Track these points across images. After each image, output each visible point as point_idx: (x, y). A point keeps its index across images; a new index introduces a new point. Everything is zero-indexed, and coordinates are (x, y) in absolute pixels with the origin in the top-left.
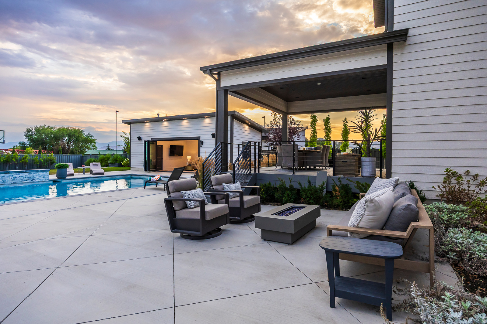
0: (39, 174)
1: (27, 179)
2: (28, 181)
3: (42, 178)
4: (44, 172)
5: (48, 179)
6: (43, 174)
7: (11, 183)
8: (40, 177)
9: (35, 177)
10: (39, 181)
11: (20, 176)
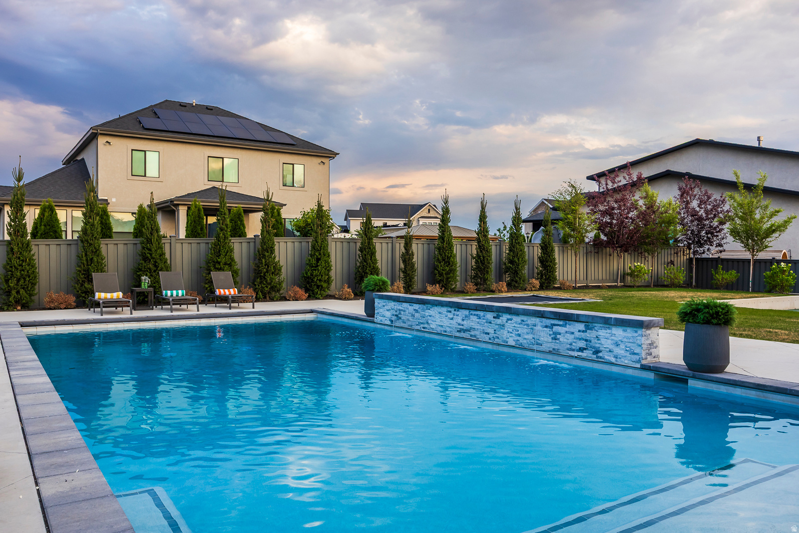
0: (612, 335)
1: (582, 344)
2: (584, 354)
3: (623, 352)
4: (629, 330)
5: (639, 361)
6: (625, 334)
7: (548, 350)
8: (617, 345)
9: (603, 341)
10: (613, 360)
11: (566, 332)
